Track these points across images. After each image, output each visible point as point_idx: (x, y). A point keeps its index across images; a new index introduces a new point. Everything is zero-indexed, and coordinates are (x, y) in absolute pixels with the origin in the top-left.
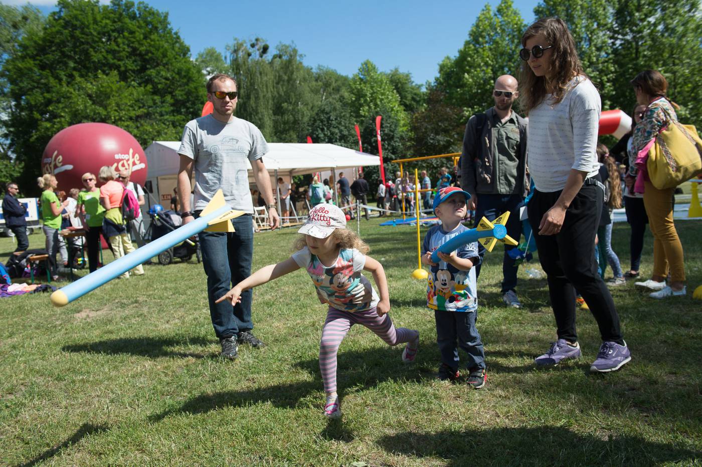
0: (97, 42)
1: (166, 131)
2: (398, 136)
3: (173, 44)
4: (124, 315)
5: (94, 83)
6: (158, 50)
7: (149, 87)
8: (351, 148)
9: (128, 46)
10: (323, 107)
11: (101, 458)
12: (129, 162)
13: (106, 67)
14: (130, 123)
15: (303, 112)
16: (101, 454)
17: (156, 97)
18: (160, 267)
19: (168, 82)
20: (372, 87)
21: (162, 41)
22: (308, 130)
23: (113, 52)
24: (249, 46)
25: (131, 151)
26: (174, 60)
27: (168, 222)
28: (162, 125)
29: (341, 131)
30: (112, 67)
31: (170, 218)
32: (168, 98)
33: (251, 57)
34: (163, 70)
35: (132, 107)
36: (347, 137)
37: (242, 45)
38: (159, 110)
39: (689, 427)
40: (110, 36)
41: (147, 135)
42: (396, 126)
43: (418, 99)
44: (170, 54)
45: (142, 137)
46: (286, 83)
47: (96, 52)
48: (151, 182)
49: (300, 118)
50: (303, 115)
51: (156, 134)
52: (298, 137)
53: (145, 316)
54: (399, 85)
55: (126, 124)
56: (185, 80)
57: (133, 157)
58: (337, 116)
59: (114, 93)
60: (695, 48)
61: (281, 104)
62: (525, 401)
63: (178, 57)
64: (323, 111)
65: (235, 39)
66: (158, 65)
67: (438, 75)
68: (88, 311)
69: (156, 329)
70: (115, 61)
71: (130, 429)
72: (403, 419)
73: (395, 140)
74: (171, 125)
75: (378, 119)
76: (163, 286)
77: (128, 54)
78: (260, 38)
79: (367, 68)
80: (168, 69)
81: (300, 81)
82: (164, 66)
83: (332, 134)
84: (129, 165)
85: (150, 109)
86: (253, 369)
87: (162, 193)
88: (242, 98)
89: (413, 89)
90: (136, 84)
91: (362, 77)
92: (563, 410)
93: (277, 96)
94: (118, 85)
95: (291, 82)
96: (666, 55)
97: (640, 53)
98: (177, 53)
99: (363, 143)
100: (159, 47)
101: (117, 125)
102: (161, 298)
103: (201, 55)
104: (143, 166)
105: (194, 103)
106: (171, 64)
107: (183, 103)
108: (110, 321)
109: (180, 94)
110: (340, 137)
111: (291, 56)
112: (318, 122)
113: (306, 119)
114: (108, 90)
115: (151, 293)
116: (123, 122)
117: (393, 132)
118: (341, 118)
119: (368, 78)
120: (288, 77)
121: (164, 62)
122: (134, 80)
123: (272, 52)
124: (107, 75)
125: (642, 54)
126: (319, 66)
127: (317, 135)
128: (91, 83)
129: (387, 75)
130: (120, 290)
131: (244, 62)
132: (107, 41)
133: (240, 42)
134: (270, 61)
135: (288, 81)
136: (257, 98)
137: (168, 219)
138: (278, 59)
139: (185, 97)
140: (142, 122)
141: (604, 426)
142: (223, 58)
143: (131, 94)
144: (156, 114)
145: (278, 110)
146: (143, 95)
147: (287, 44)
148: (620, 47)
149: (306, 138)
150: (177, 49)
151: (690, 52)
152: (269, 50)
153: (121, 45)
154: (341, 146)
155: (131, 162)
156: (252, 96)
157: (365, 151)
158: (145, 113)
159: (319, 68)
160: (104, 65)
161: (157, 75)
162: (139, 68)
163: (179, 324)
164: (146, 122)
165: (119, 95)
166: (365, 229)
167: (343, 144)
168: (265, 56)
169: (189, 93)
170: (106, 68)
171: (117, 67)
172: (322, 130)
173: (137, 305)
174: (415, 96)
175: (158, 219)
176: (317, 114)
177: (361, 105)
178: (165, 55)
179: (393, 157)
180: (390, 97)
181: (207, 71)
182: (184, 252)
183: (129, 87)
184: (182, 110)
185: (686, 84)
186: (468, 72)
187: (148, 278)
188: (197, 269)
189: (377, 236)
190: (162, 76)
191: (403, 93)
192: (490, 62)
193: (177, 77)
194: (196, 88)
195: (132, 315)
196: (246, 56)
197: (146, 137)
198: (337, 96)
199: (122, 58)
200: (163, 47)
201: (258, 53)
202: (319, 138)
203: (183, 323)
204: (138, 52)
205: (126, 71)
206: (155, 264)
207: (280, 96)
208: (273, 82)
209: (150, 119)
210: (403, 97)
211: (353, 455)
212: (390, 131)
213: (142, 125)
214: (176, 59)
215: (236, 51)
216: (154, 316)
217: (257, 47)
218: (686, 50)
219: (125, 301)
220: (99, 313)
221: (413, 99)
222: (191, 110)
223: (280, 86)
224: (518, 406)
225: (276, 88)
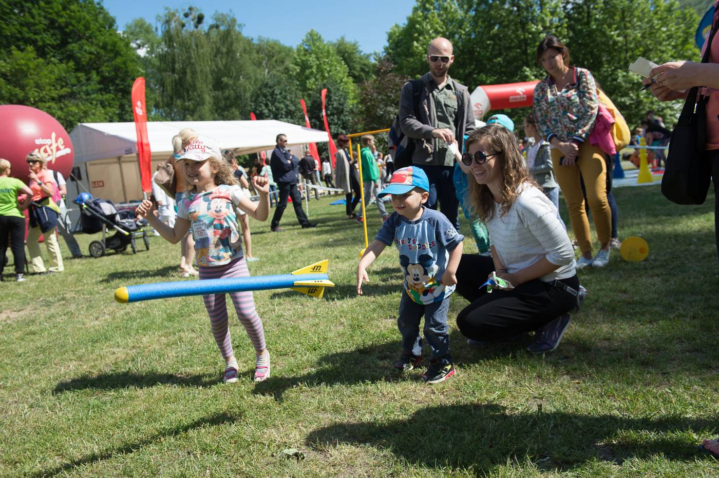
0: (8, 14)
1: (93, 111)
2: (348, 109)
3: (97, 15)
4: (48, 313)
5: (8, 60)
6: (79, 22)
7: (71, 64)
8: (299, 124)
9: (45, 17)
10: (266, 81)
11: (16, 467)
12: (52, 148)
13: (20, 41)
14: (53, 104)
15: (245, 87)
16: (16, 462)
17: (80, 74)
18: (92, 260)
19: (93, 57)
20: (318, 58)
21: (83, 11)
22: (251, 106)
23: (28, 25)
24: (182, 16)
25: (54, 135)
26: (98, 33)
27: (97, 212)
28: (89, 104)
29: (287, 106)
30: (28, 41)
31: (100, 207)
32: (94, 76)
33: (185, 28)
34: (86, 44)
35: (54, 86)
36: (294, 113)
37: (174, 15)
38: (84, 88)
39: (616, 390)
40: (22, 6)
41: (72, 116)
42: (345, 99)
43: (367, 70)
44: (92, 26)
45: (68, 119)
46: (225, 56)
47: (7, 25)
48: (78, 168)
49: (242, 94)
50: (245, 91)
51: (82, 115)
52: (241, 113)
53: (72, 314)
54: (346, 55)
55: (48, 105)
56: (112, 55)
57: (56, 142)
58: (281, 90)
59: (32, 71)
60: (646, 10)
61: (220, 79)
62: (461, 376)
63: (103, 29)
64: (266, 85)
65: (167, 9)
66: (80, 38)
67: (387, 44)
68: (8, 311)
69: (83, 327)
70: (31, 35)
71: (50, 434)
72: (338, 402)
73: (345, 113)
74: (99, 105)
75: (324, 92)
76: (94, 281)
77: (45, 27)
78: (193, 6)
79: (313, 38)
80: (92, 43)
81: (240, 53)
82: (87, 40)
83: (277, 109)
84: (52, 150)
85: (74, 88)
86: (186, 363)
87: (92, 179)
88: (178, 74)
89: (361, 59)
90: (56, 61)
91: (307, 47)
92: (497, 383)
93: (216, 70)
94: (36, 62)
95: (231, 54)
96: (617, 18)
97: (591, 17)
98: (101, 24)
99: (310, 119)
100: (80, 19)
101: (37, 107)
102: (91, 293)
103: (129, 27)
104: (68, 151)
105: (123, 80)
106: (96, 37)
107: (112, 80)
108: (33, 321)
109: (106, 70)
110: (286, 112)
111: (230, 26)
112: (261, 96)
113: (248, 95)
114: (25, 68)
115: (80, 288)
116: (44, 104)
117: (342, 105)
118: (286, 92)
119: (313, 48)
120: (228, 49)
121: (87, 35)
122: (54, 56)
123: (208, 22)
124: (22, 50)
125: (593, 18)
126: (260, 37)
127: (261, 111)
128: (5, 60)
129: (334, 45)
130: (46, 287)
131: (178, 34)
132: (20, 13)
133: (172, 11)
134: (207, 31)
135: (228, 53)
136: (194, 73)
137: (97, 208)
138: (214, 29)
139: (113, 73)
140: (66, 102)
141: (536, 396)
142: (154, 29)
143: (51, 72)
144: (82, 93)
145: (218, 85)
146: (65, 73)
147: (225, 13)
148: (572, 12)
149: (249, 115)
150: (101, 21)
151: (641, 15)
152: (205, 20)
153: (37, 17)
154: (288, 122)
155: (54, 147)
156: (188, 71)
157: (314, 126)
158: (68, 93)
159: (260, 39)
160: (18, 39)
161: (80, 49)
162: (59, 42)
163: (109, 320)
164: (70, 102)
165: (38, 74)
166: (315, 209)
167: (290, 120)
168: (200, 26)
169: (117, 69)
170: (20, 43)
171: (34, 43)
172: (267, 105)
173: (63, 302)
174: (363, 67)
175: (86, 209)
176: (260, 89)
177: (308, 78)
178: (87, 28)
179: (344, 132)
180: (338, 68)
181: (137, 44)
182: (117, 243)
183: (48, 64)
184: (111, 88)
185: (637, 47)
186: (418, 40)
187: (78, 272)
188: (132, 259)
189: (326, 216)
190: (85, 51)
191: (351, 64)
192: (439, 29)
193: (102, 52)
194: (125, 63)
195: (58, 314)
196: (179, 27)
197: (72, 119)
198: (281, 68)
199: (38, 32)
200: (84, 19)
201: (192, 23)
202: (264, 114)
203: (114, 318)
204: (57, 25)
205: (44, 46)
206: (86, 257)
207: (219, 69)
208: (210, 54)
209: (75, 99)
210: (351, 68)
211: (285, 443)
212: (340, 104)
213: (66, 106)
214: (100, 31)
215: (168, 22)
216: (82, 313)
217: (191, 17)
218: (636, 13)
219: (51, 299)
220: (22, 313)
221: (362, 70)
222: (121, 87)
223: (218, 59)
224: (454, 382)
225: (214, 61)
